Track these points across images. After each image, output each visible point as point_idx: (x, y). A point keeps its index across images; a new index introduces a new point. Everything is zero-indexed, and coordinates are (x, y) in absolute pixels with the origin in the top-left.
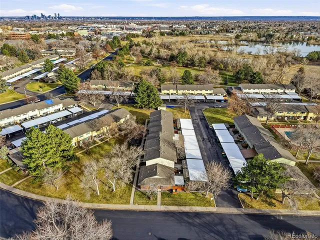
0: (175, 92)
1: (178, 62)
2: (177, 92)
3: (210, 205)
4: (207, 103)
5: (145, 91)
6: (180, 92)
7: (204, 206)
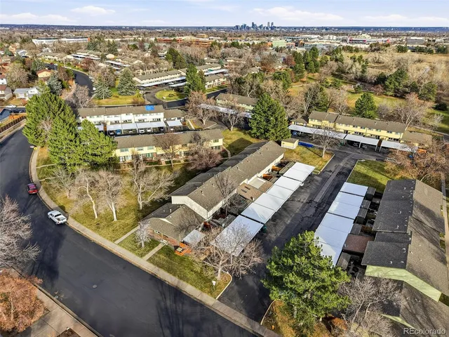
0: (331, 125)
1: (386, 88)
2: (334, 127)
3: (211, 293)
4: (379, 153)
5: (265, 112)
6: (342, 127)
7: (201, 289)
